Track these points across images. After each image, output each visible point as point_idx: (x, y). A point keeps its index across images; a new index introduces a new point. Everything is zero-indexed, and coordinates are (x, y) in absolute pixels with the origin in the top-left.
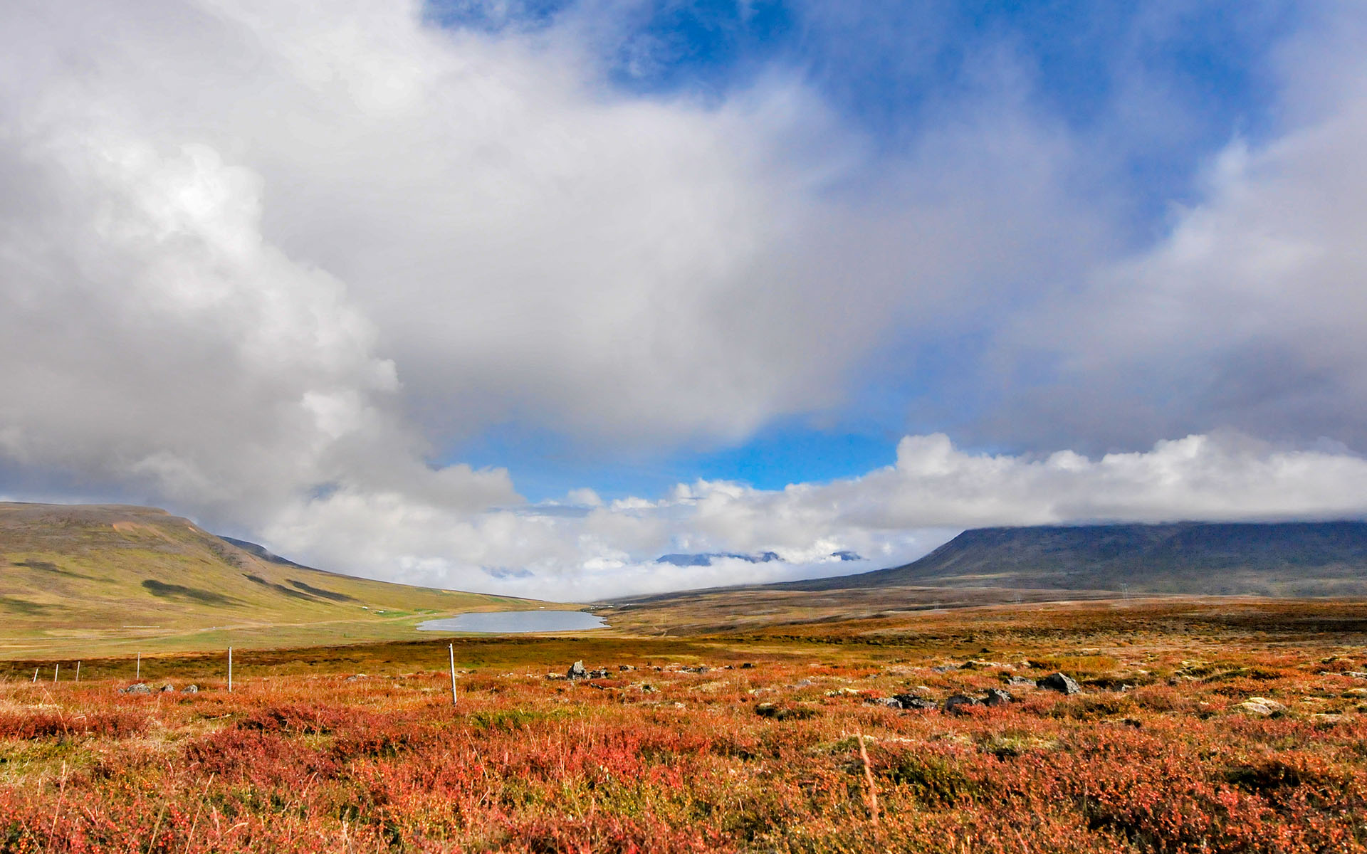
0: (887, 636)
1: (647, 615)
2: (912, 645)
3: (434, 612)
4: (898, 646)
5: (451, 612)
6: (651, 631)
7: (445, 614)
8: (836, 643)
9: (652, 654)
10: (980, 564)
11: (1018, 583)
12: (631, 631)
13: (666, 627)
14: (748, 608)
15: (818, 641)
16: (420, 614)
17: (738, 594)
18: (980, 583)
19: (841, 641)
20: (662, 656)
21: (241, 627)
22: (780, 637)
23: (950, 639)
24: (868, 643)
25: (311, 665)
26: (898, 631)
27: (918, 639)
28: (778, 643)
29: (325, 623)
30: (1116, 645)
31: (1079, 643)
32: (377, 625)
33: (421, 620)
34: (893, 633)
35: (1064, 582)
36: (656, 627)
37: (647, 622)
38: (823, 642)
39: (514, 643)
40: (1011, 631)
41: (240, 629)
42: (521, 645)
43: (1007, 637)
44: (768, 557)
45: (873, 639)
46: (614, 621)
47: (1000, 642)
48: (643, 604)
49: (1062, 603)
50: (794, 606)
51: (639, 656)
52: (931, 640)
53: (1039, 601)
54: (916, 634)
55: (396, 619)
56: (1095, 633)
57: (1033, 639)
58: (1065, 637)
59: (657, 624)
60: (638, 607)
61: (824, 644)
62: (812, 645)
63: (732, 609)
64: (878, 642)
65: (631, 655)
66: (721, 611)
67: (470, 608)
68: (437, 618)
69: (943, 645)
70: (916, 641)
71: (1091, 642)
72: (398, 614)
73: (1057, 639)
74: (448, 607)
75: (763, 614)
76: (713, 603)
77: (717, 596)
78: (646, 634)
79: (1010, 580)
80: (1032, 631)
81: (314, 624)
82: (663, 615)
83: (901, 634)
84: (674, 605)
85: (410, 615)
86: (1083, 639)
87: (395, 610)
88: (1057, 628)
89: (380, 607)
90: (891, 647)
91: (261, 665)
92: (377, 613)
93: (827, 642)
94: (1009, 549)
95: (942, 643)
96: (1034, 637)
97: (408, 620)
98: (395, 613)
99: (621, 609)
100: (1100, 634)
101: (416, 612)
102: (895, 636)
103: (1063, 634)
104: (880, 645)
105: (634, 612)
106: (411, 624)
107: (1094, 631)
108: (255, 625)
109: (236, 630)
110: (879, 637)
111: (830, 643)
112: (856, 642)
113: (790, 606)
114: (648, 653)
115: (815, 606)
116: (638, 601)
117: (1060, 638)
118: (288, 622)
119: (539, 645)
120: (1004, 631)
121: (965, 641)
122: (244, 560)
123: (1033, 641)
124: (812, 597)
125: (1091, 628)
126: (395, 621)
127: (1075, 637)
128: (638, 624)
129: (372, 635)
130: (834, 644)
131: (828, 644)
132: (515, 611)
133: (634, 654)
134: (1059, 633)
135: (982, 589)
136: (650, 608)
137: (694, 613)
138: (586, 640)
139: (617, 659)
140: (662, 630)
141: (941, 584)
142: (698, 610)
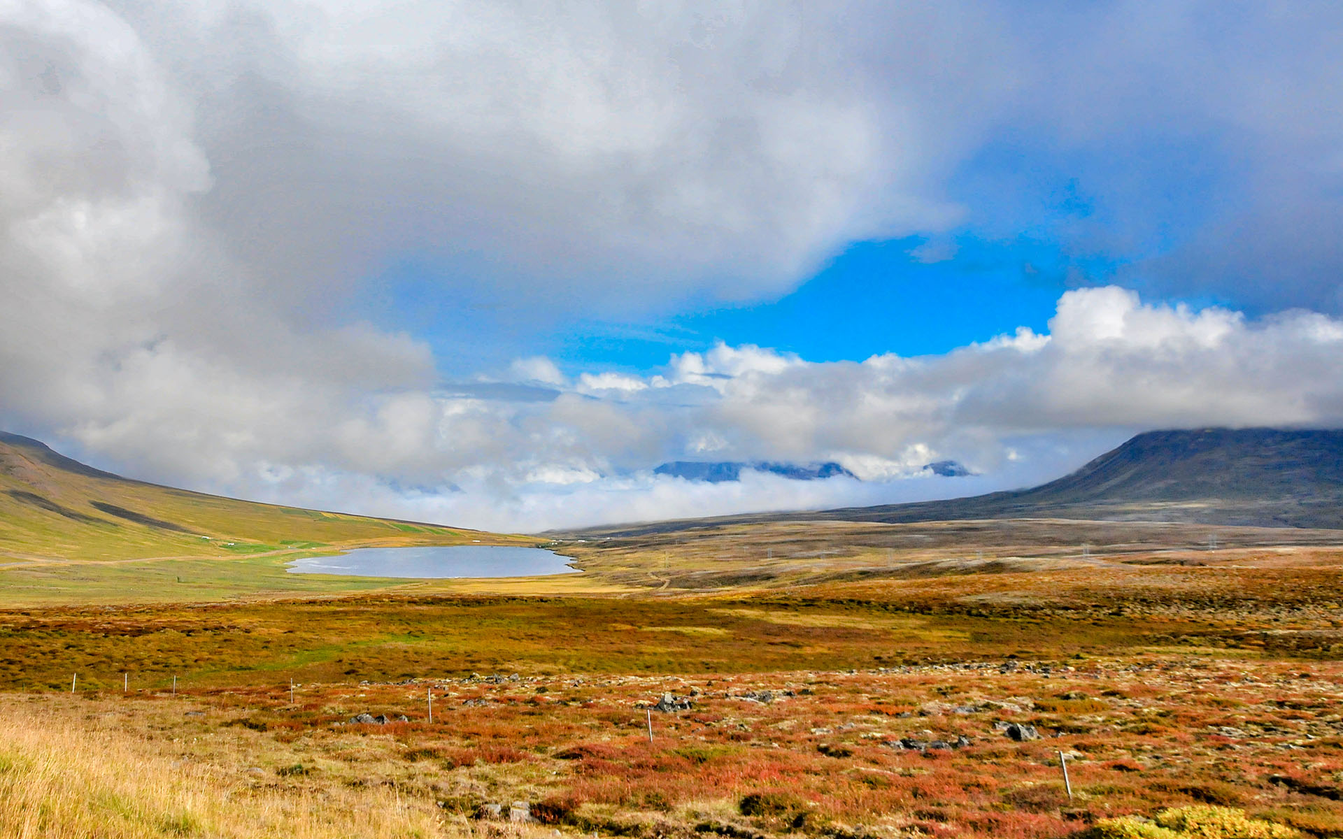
0: (998, 604)
1: (640, 555)
2: (1032, 618)
3: (311, 545)
4: (1012, 620)
5: (337, 546)
6: (644, 579)
7: (328, 549)
8: (923, 613)
9: (659, 625)
10: (1161, 485)
11: (1218, 517)
12: (615, 580)
13: (668, 574)
14: (795, 547)
15: (897, 609)
16: (290, 549)
17: (781, 527)
18: (1160, 516)
19: (930, 609)
20: (673, 629)
21: (21, 565)
22: (842, 602)
23: (1089, 611)
24: (969, 613)
25: (188, 635)
26: (1015, 596)
27: (1042, 609)
28: (837, 611)
29: (147, 561)
30: (1329, 624)
31: (1276, 620)
32: (225, 564)
33: (293, 557)
34: (1006, 600)
35: (1291, 515)
36: (653, 574)
37: (638, 566)
38: (903, 610)
39: (456, 605)
40: (1180, 599)
41: (20, 569)
42: (468, 608)
43: (1173, 609)
44: (829, 470)
45: (977, 608)
46: (588, 564)
47: (1161, 616)
48: (633, 539)
49: (1281, 550)
50: (865, 545)
51: (640, 627)
52: (1061, 612)
53: (1247, 545)
54: (1041, 602)
55: (254, 556)
56: (1303, 605)
57: (1210, 613)
58: (1258, 610)
59: (654, 570)
60: (626, 544)
61: (905, 615)
62: (888, 615)
63: (769, 549)
64: (984, 612)
65: (629, 627)
66: (753, 551)
67: (367, 541)
68: (315, 555)
69: (1078, 620)
70: (1038, 612)
71: (1295, 619)
72: (257, 549)
73: (1245, 614)
74: (333, 539)
75: (818, 557)
76: (742, 539)
77: (746, 528)
78: (639, 584)
79: (1206, 512)
80: (1211, 601)
81: (131, 562)
82: (664, 556)
83: (1017, 601)
84: (681, 542)
85: (274, 549)
86: (1283, 614)
87: (251, 542)
88: (1249, 596)
89: (228, 538)
90: (1002, 620)
91: (123, 635)
92: (224, 546)
93: (910, 611)
94: (1207, 462)
95: (1076, 616)
96: (1212, 610)
97: (272, 557)
98: (252, 547)
99: (598, 546)
100: (1311, 606)
101: (285, 546)
102: (1009, 603)
103: (1255, 605)
104: (986, 617)
105: (619, 550)
106: (277, 563)
107: (1303, 602)
108: (43, 563)
109: (15, 569)
110: (985, 606)
111: (914, 612)
112: (951, 613)
113: (859, 545)
114: (652, 624)
115: (898, 546)
116: (628, 534)
117: (1250, 613)
118: (90, 559)
119: (492, 608)
120: (1170, 599)
121: (1110, 614)
122: (16, 463)
123: (1210, 616)
124: (895, 532)
125: (1299, 597)
126: (253, 559)
127: (1273, 611)
128: (624, 569)
129: (219, 579)
130: (919, 615)
131: (911, 615)
132: (435, 545)
133: (632, 625)
134: (1250, 604)
135: (1160, 525)
136: (646, 545)
137: (712, 554)
138: (558, 600)
139: (610, 632)
140: (662, 579)
141: (1100, 516)
142: (717, 549)
